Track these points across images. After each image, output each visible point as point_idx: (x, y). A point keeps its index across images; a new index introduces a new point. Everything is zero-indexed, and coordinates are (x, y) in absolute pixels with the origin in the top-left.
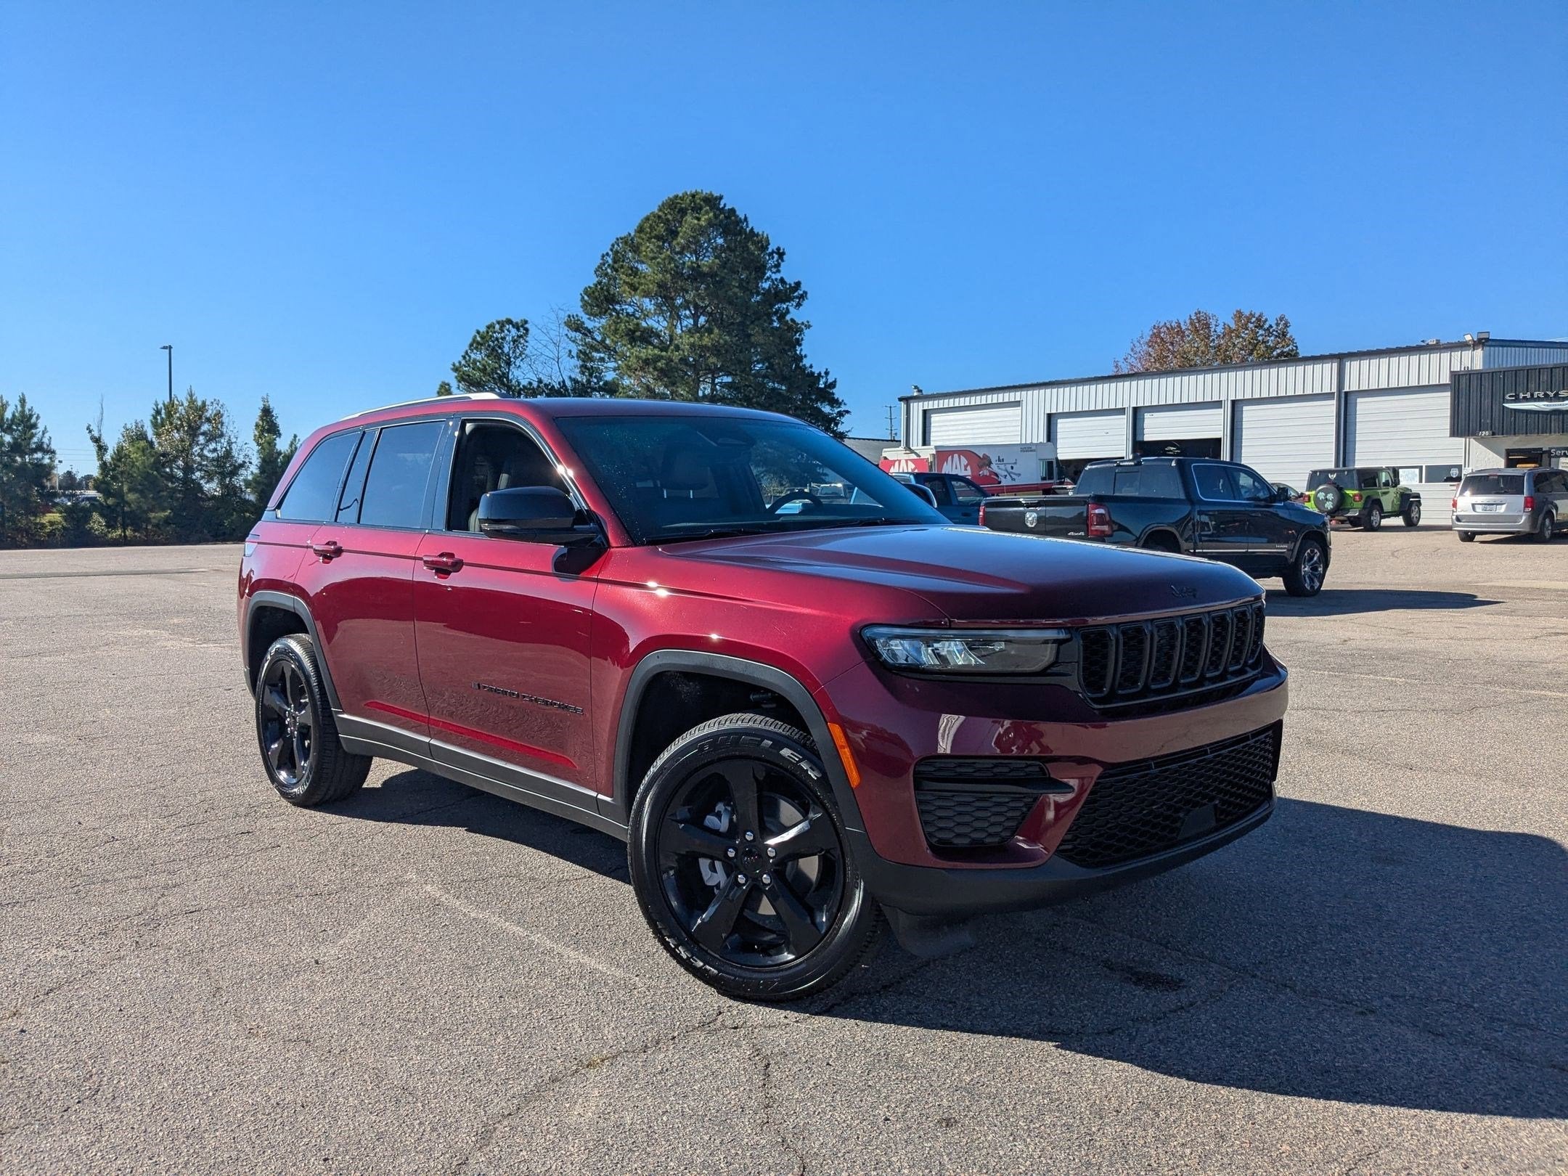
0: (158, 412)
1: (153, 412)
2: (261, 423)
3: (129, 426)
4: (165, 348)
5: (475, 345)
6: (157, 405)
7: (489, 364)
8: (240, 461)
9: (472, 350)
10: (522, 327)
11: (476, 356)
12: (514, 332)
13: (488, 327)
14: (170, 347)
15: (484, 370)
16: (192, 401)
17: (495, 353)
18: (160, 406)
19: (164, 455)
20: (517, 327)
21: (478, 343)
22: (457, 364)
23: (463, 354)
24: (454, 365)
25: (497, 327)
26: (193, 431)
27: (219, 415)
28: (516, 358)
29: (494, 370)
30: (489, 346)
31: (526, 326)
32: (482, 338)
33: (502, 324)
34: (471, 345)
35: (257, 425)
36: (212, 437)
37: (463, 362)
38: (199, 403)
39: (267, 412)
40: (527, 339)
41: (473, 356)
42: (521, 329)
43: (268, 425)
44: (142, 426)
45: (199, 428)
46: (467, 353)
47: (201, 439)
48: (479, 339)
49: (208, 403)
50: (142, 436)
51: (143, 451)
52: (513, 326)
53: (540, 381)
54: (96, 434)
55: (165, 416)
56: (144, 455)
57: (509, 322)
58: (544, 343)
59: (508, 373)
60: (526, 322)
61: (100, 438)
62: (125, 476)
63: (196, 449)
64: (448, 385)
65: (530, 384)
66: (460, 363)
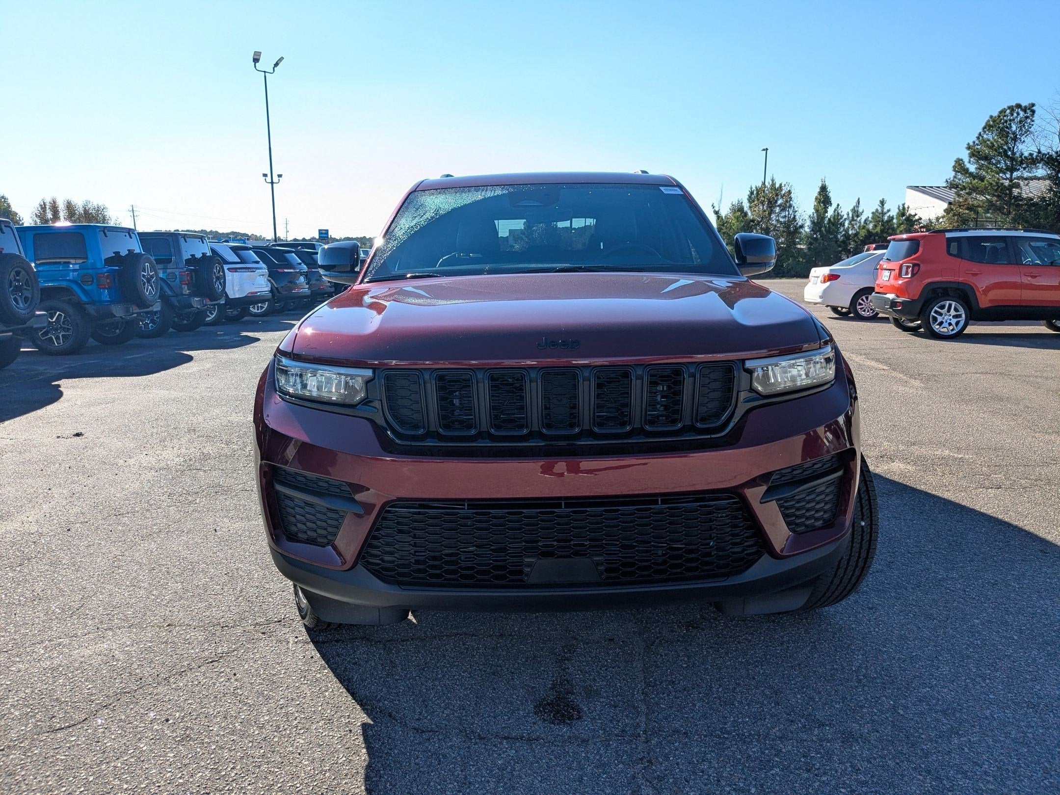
0: (752, 193)
1: (749, 193)
2: (819, 196)
3: (734, 204)
4: (764, 150)
5: (988, 127)
6: (751, 188)
7: (997, 142)
8: (800, 224)
9: (985, 132)
10: (1030, 109)
11: (988, 136)
12: (1022, 114)
13: (1001, 112)
14: (767, 149)
15: (991, 147)
16: (773, 184)
17: (1004, 132)
18: (754, 188)
19: (753, 221)
20: (1025, 111)
21: (990, 126)
22: (971, 144)
23: (977, 135)
24: (968, 144)
25: (1008, 111)
26: (772, 204)
27: (790, 192)
28: (1022, 135)
29: (1001, 147)
30: (999, 127)
31: (1034, 108)
32: (994, 121)
33: (1011, 108)
34: (984, 128)
35: (816, 199)
36: (784, 208)
37: (977, 142)
38: (777, 186)
39: (824, 189)
40: (1034, 119)
41: (985, 136)
42: (1028, 111)
43: (824, 198)
44: (742, 203)
45: (776, 202)
46: (980, 134)
47: (777, 210)
48: (991, 123)
49: (783, 185)
50: (741, 209)
51: (737, 219)
52: (1022, 110)
53: (1039, 152)
54: (717, 209)
55: (756, 196)
56: (738, 222)
57: (1019, 106)
58: (1048, 120)
59: (1014, 147)
60: (1033, 105)
61: (718, 211)
62: (726, 235)
63: (773, 216)
64: (962, 160)
65: (1031, 154)
66: (974, 142)
